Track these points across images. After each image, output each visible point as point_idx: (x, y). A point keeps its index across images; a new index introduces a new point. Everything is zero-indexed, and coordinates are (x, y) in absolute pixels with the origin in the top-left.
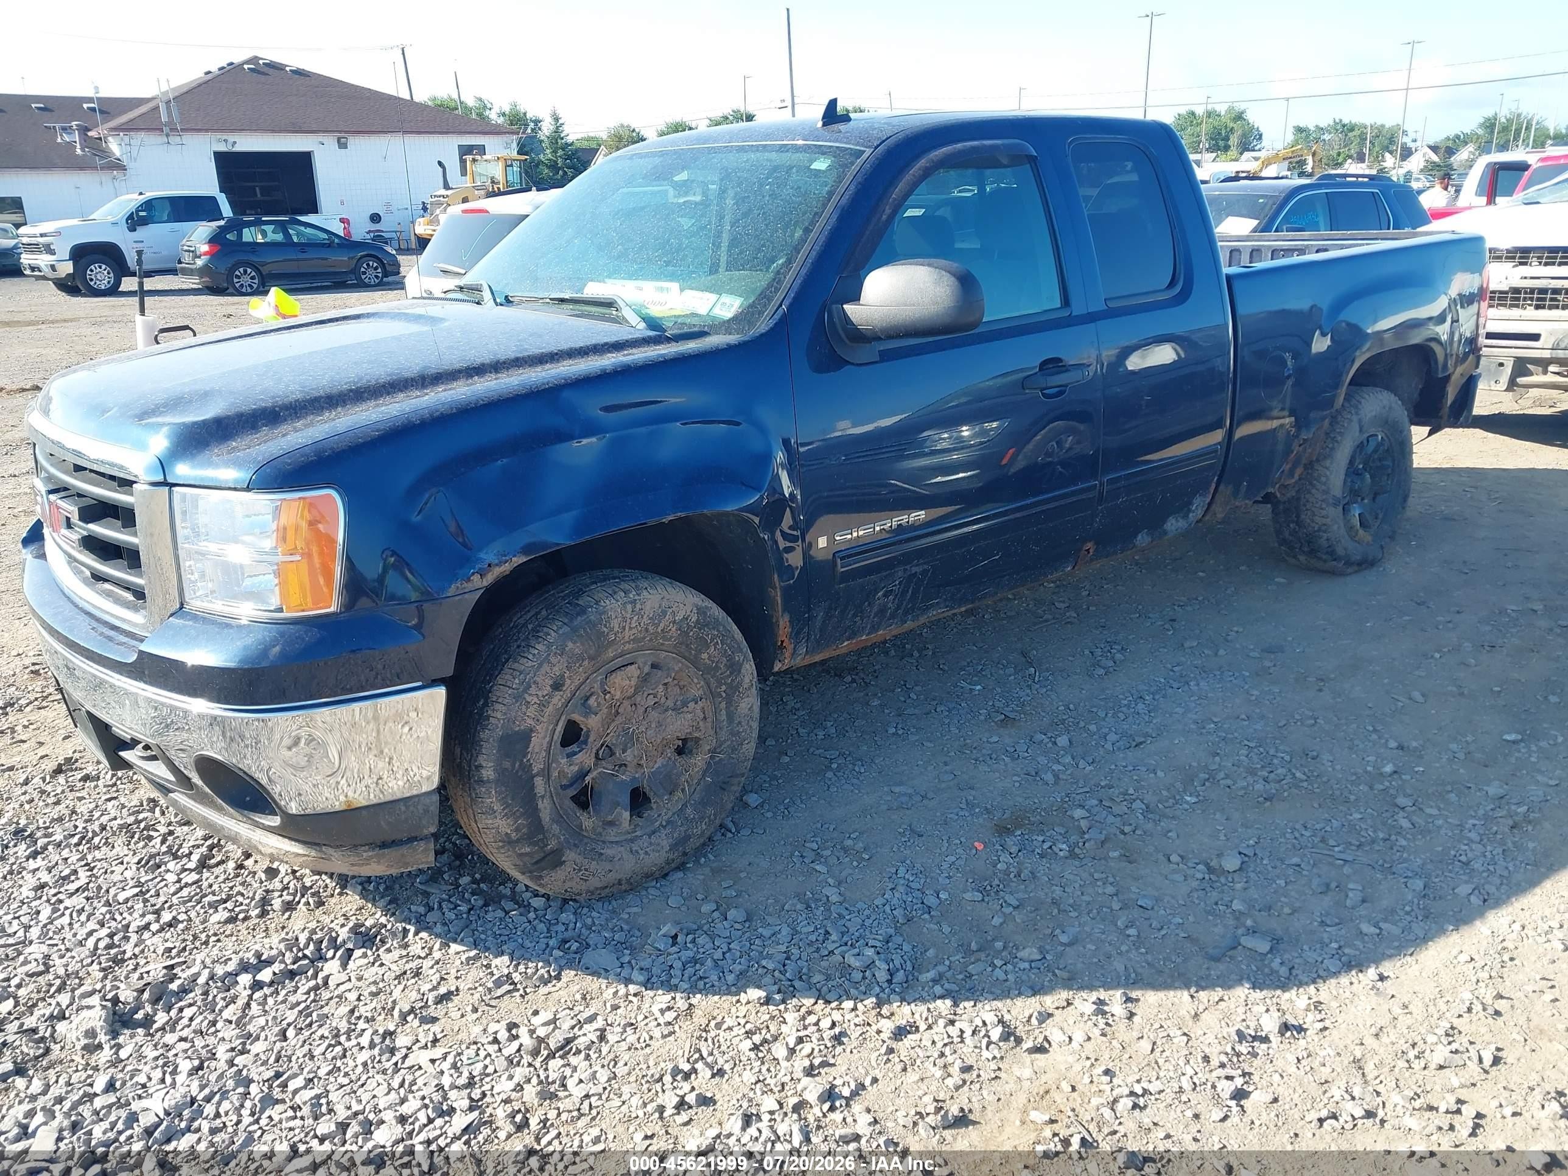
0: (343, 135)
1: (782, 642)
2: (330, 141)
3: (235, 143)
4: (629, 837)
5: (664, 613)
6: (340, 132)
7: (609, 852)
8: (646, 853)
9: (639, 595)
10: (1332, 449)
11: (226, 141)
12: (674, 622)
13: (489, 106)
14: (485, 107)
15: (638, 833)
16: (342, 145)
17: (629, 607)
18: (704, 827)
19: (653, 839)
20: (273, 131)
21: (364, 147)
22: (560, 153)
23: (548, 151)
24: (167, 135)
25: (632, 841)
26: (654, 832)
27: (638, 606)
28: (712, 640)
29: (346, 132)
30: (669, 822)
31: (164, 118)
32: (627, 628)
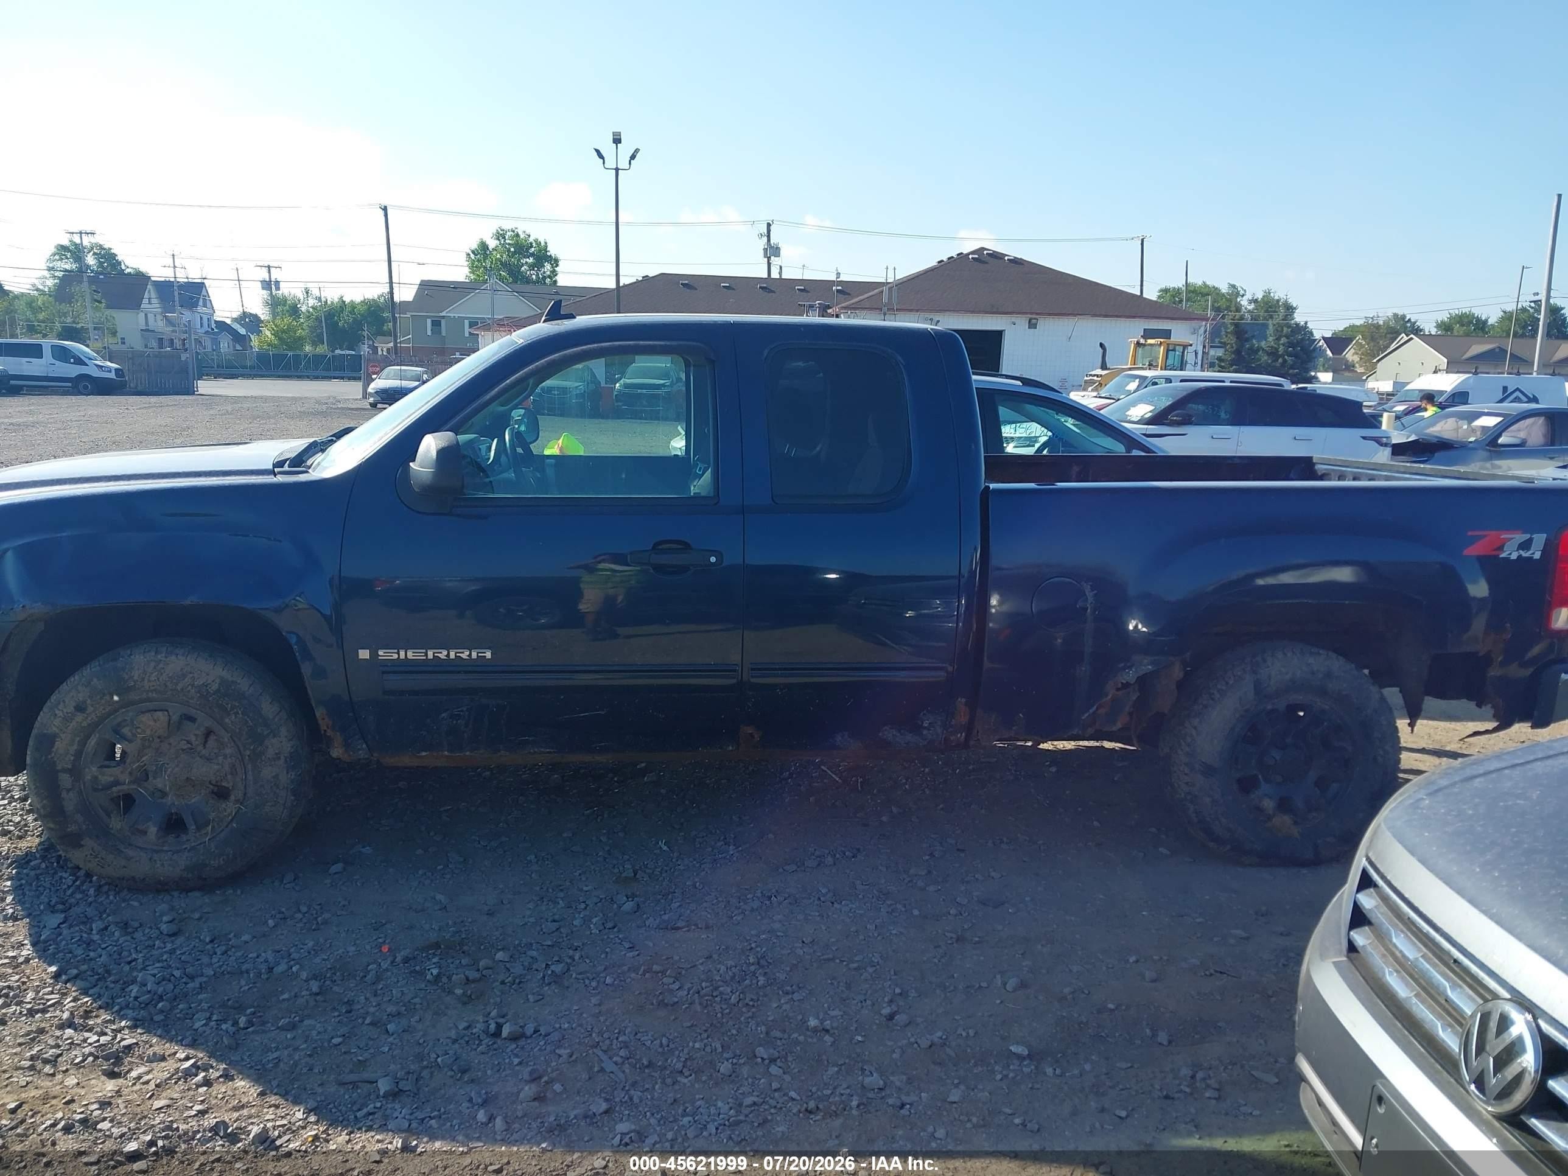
0: (1034, 316)
1: (325, 731)
2: (1022, 322)
3: (938, 321)
4: (155, 848)
5: (184, 676)
6: (1032, 313)
7: (130, 852)
8: (163, 865)
9: (166, 657)
10: (1206, 707)
11: (931, 320)
12: (193, 685)
13: (1242, 292)
14: (1238, 294)
15: (165, 848)
16: (1032, 325)
17: (153, 664)
18: (222, 862)
19: (175, 857)
20: (973, 312)
21: (1053, 329)
22: (1283, 340)
23: (1271, 339)
24: (885, 314)
25: (157, 852)
26: (178, 852)
27: (161, 666)
28: (232, 708)
29: (1037, 314)
30: (193, 848)
31: (885, 299)
32: (146, 681)
